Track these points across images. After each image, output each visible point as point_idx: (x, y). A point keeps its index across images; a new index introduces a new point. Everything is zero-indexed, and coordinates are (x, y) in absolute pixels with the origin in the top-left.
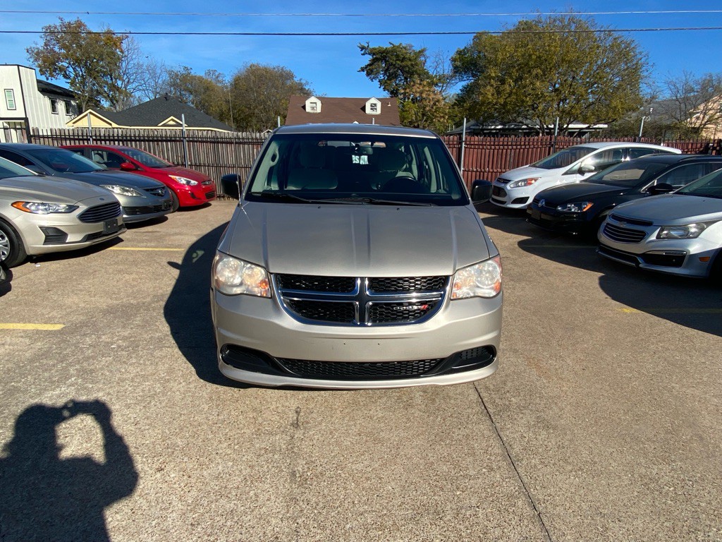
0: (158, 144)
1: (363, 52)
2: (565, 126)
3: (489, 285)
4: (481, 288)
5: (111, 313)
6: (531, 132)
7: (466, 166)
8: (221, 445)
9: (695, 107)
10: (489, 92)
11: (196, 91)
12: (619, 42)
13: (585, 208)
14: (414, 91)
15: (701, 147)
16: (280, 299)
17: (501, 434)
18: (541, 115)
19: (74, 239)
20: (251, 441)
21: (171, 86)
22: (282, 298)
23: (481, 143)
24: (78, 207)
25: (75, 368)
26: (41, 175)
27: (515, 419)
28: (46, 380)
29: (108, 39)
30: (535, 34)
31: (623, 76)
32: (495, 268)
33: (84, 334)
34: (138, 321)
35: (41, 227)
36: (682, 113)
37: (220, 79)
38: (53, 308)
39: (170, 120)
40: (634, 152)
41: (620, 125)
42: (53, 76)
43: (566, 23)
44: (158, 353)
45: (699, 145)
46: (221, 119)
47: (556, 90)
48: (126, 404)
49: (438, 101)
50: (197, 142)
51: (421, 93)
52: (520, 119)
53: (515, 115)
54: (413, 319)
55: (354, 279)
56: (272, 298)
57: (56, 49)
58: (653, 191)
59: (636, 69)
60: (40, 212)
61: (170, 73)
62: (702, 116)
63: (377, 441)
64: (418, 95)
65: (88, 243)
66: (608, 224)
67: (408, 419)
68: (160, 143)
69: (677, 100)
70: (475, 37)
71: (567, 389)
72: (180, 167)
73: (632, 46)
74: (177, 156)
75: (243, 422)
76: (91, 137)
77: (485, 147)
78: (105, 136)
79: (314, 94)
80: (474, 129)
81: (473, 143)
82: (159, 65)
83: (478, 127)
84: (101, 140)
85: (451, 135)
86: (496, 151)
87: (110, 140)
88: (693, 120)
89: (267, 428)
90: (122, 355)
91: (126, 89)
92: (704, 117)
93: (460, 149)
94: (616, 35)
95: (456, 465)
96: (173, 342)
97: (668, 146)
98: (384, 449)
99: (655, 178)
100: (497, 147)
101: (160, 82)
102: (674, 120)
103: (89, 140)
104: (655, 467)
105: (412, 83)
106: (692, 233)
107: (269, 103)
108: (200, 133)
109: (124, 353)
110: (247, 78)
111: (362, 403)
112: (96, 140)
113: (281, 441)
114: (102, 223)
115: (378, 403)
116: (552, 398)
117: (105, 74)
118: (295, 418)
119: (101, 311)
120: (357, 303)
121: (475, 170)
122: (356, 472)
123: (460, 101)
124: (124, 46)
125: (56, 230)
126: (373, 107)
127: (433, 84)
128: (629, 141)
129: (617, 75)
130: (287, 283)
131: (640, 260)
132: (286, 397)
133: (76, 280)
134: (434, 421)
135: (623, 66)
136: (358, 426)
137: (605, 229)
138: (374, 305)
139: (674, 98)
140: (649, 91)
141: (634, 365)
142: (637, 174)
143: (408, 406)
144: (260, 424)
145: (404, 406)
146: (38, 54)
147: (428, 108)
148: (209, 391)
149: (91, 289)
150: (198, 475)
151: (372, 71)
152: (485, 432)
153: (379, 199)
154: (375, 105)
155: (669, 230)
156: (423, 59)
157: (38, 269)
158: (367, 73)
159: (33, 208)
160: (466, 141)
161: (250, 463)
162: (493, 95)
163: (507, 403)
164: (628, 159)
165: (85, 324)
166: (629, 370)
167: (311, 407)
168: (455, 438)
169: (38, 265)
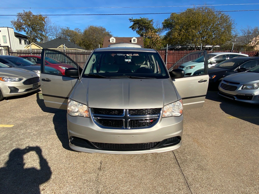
0: (55, 55)
1: (130, 21)
2: (204, 46)
3: (178, 111)
4: (175, 112)
5: (32, 120)
6: (192, 49)
7: (168, 62)
8: (69, 178)
9: (252, 39)
10: (176, 34)
11: (71, 36)
12: (223, 16)
13: (213, 77)
14: (149, 34)
15: (255, 54)
16: (92, 118)
17: (184, 172)
18: (195, 43)
19: (21, 91)
20: (81, 176)
21: (62, 34)
22: (94, 117)
23: (173, 53)
24: (23, 79)
25: (15, 143)
26: (11, 67)
27: (189, 166)
28: (3, 149)
29: (40, 18)
30: (193, 13)
31: (225, 28)
32: (180, 104)
33: (21, 129)
34: (42, 123)
35: (9, 87)
36: (247, 41)
37: (80, 31)
38: (11, 118)
39: (61, 46)
40: (231, 56)
41: (224, 46)
42: (20, 31)
43: (204, 9)
44: (48, 137)
45: (254, 53)
46: (80, 45)
47: (200, 33)
48: (33, 159)
49: (158, 38)
50: (69, 54)
51: (151, 35)
52: (188, 44)
53: (186, 43)
54: (147, 126)
55: (123, 110)
56: (90, 117)
57: (21, 21)
58: (239, 71)
59: (230, 25)
60: (9, 81)
61: (62, 29)
62: (254, 42)
63: (133, 176)
64: (150, 36)
65: (26, 92)
66: (222, 83)
67: (146, 166)
68: (56, 55)
69: (245, 36)
70: (171, 15)
71: (210, 152)
72: (63, 63)
73: (228, 17)
74: (62, 59)
75: (79, 167)
76: (31, 52)
77: (175, 55)
78: (36, 52)
79: (113, 36)
80: (171, 48)
81: (170, 53)
82: (58, 26)
83: (172, 47)
84: (35, 54)
85: (162, 50)
86: (179, 56)
87: (38, 54)
88: (251, 44)
89: (88, 170)
90: (34, 137)
91: (46, 35)
92: (255, 43)
93: (166, 56)
94: (222, 13)
95: (165, 187)
96: (55, 132)
97: (243, 53)
98: (135, 180)
99: (239, 66)
100: (179, 55)
101: (58, 32)
102: (244, 44)
103: (31, 54)
104: (248, 188)
105: (148, 32)
106: (255, 87)
107: (97, 39)
108: (71, 51)
109: (35, 137)
110: (89, 31)
111: (127, 159)
112: (33, 54)
113: (93, 176)
114: (32, 85)
115: (134, 159)
116: (204, 156)
117: (39, 30)
118: (100, 166)
119: (29, 119)
120: (124, 120)
121: (171, 63)
122: (123, 191)
123: (166, 38)
124: (45, 20)
125: (14, 88)
126: (134, 40)
127: (155, 32)
128: (228, 52)
129: (223, 28)
130: (96, 111)
131: (235, 97)
132: (97, 156)
133: (21, 106)
134: (156, 167)
135: (225, 25)
136: (125, 169)
137: (221, 85)
138: (131, 120)
139: (244, 36)
140: (234, 33)
141: (235, 141)
142: (232, 64)
143: (146, 160)
144: (86, 169)
145: (144, 160)
146: (15, 23)
147: (154, 41)
148: (66, 154)
149: (26, 110)
150: (59, 192)
151: (134, 28)
152: (177, 172)
153: (134, 76)
154: (135, 40)
155: (246, 86)
156: (152, 23)
157: (8, 102)
158: (132, 28)
159: (6, 80)
160: (168, 53)
161: (80, 187)
162: (177, 35)
163: (186, 158)
164: (228, 58)
165: (22, 125)
166: (233, 143)
167: (106, 161)
168: (165, 175)
169: (8, 101)
